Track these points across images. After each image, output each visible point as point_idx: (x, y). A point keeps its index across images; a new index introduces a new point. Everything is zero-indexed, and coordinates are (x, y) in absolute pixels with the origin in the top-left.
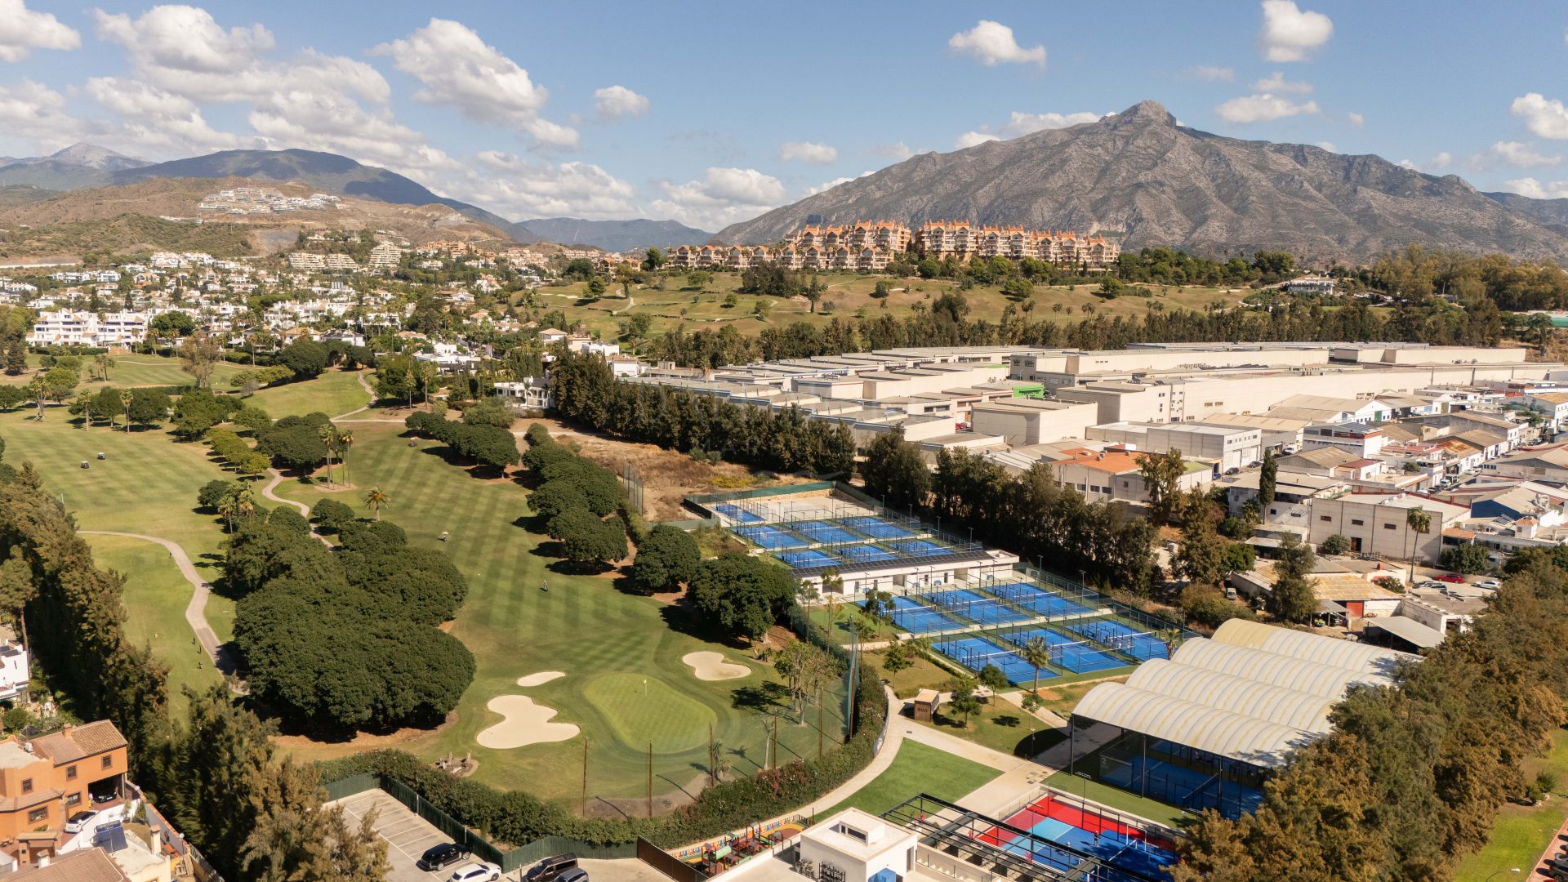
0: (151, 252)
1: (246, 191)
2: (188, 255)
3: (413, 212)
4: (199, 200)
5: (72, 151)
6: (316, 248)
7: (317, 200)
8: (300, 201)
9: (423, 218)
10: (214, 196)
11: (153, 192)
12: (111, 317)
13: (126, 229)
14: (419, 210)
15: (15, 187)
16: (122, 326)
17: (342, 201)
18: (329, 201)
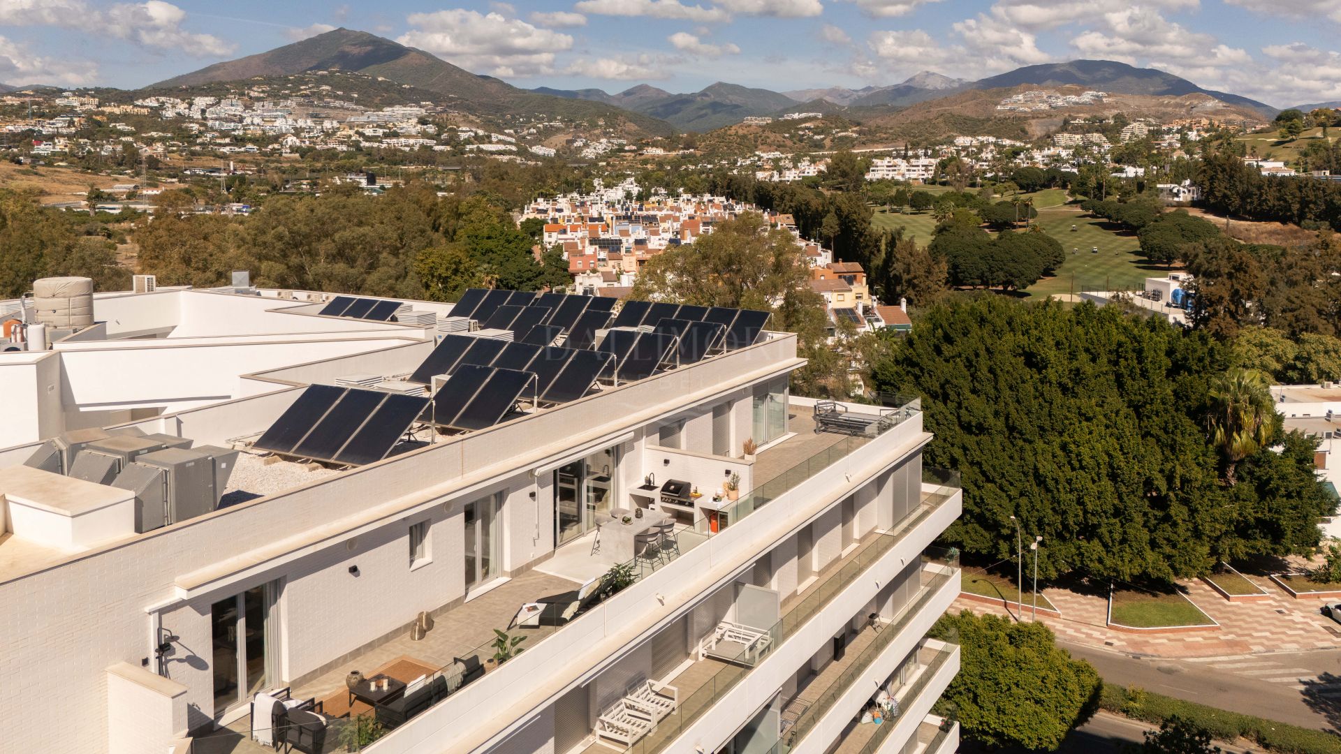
0: (955, 137)
1: (1032, 94)
2: (980, 138)
3: (1173, 101)
4: (996, 104)
5: (917, 79)
6: (1076, 130)
7: (1087, 97)
8: (1074, 98)
9: (1182, 106)
10: (1008, 100)
11: (966, 101)
12: (913, 161)
13: (942, 125)
14: (1178, 100)
15: (877, 105)
16: (920, 168)
17: (1109, 96)
18: (1098, 96)
